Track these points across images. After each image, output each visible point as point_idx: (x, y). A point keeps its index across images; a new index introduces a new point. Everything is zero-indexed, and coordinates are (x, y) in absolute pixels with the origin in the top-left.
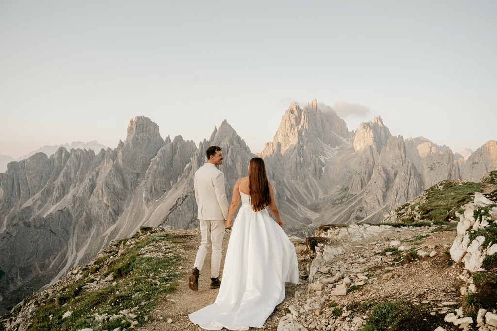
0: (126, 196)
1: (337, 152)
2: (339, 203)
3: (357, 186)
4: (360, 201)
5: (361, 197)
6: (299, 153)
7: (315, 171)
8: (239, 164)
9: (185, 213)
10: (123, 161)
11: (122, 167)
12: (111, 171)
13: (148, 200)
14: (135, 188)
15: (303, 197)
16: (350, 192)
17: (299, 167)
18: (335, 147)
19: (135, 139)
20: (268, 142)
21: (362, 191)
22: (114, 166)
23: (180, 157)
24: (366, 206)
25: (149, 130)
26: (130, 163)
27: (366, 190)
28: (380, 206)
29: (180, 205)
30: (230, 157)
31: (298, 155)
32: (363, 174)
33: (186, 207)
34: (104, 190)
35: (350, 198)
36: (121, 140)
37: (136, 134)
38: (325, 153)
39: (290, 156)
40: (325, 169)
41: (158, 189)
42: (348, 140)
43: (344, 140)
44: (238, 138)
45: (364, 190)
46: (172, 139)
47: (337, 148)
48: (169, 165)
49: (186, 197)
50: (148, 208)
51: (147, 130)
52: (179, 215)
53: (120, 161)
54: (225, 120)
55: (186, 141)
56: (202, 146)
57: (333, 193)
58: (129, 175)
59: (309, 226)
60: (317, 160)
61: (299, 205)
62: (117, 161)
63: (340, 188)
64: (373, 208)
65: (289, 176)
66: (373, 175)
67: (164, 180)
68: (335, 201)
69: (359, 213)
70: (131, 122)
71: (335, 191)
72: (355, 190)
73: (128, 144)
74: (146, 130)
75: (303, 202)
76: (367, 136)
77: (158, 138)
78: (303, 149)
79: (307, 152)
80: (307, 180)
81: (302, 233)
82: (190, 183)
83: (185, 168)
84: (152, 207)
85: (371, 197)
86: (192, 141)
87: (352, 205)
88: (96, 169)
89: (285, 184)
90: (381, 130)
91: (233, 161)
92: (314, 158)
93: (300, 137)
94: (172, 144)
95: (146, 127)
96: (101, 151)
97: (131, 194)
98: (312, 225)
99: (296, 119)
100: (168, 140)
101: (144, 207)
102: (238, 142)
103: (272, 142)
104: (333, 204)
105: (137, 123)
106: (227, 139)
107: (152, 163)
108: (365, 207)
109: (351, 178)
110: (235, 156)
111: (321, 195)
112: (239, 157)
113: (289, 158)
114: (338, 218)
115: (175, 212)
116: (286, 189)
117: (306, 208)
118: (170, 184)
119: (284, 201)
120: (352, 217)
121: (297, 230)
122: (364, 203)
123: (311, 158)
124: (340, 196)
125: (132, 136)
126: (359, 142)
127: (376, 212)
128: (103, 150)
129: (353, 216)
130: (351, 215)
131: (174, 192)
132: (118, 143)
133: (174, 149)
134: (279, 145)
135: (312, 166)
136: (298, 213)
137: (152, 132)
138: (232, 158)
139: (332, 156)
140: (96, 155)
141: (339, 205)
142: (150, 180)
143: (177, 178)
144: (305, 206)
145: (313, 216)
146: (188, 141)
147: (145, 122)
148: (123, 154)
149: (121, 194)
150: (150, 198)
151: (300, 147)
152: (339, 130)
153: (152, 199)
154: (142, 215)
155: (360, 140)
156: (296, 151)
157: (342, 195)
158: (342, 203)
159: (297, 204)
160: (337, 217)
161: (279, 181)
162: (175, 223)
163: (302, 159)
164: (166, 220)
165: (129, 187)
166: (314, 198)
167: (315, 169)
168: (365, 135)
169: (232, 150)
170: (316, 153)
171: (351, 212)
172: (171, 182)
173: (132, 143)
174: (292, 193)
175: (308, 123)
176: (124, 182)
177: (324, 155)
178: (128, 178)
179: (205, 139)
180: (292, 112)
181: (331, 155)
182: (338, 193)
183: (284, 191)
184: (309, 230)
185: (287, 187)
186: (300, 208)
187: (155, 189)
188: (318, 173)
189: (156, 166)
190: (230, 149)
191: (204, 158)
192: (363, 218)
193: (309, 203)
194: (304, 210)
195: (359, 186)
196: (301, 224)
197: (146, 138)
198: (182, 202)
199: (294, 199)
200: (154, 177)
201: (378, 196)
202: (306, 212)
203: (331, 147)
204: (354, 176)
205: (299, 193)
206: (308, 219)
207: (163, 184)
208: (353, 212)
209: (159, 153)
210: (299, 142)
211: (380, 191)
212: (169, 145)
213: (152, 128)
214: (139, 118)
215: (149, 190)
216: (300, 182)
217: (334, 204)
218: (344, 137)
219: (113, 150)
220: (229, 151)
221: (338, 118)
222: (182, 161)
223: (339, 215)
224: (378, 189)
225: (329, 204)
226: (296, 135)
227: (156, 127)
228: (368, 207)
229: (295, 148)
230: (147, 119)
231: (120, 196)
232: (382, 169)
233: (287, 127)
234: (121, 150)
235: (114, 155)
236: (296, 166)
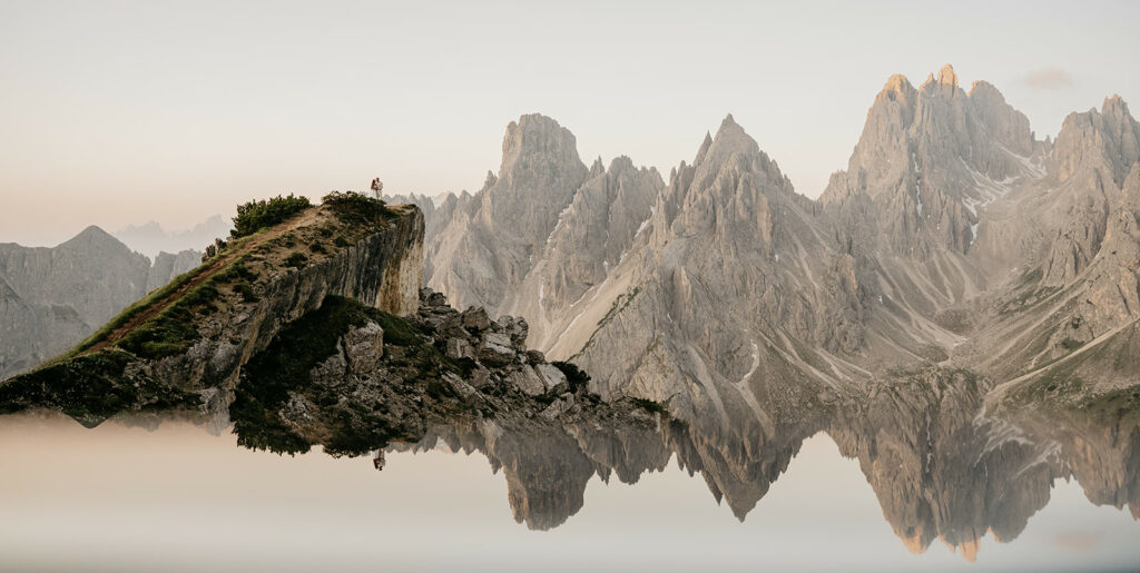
0: (501, 296)
1: (1008, 190)
2: (1017, 310)
3: (1063, 267)
4: (1074, 302)
5: (1076, 293)
6: (912, 192)
7: (954, 232)
8: (765, 215)
9: (634, 328)
10: (493, 216)
11: (491, 229)
12: (465, 238)
13: (551, 305)
14: (522, 279)
15: (923, 297)
16: (1046, 282)
17: (912, 227)
18: (1002, 180)
19: (521, 167)
20: (835, 171)
21: (1078, 279)
22: (472, 227)
23: (624, 205)
24: (1090, 315)
25: (554, 146)
26: (509, 222)
27: (1088, 275)
28: (1129, 312)
29: (621, 310)
30: (742, 199)
31: (909, 197)
32: (1078, 237)
33: (635, 316)
34: (450, 283)
35: (1044, 298)
36: (490, 172)
37: (521, 156)
38: (978, 193)
39: (889, 201)
40: (979, 230)
41: (575, 280)
42: (1035, 162)
43: (1026, 161)
44: (763, 158)
45: (1082, 275)
46: (607, 165)
47: (1008, 180)
48: (600, 225)
49: (636, 291)
50: (550, 321)
51: (548, 145)
52: (618, 333)
53: (487, 217)
54: (730, 116)
55: (639, 169)
56: (677, 179)
57: (999, 288)
58: (507, 248)
59: (941, 364)
60: (958, 207)
61: (914, 315)
62: (480, 217)
63: (1019, 274)
64: (1110, 318)
65: (890, 247)
66: (1108, 236)
67: (587, 257)
68: (1006, 306)
69: (1071, 332)
70: (512, 127)
71: (1005, 282)
72: (1059, 275)
73: (504, 178)
74: (546, 147)
75: (924, 308)
76: (1087, 148)
77: (575, 165)
78: (922, 184)
79: (931, 190)
80: (935, 257)
81: (922, 381)
82: (645, 259)
83: (639, 231)
84: (560, 320)
85: (1103, 290)
86: (654, 169)
87: (1051, 313)
88: (437, 238)
89: (879, 268)
90: (1123, 130)
91: (749, 209)
92: (950, 202)
93: (914, 155)
94: (607, 176)
95: (546, 140)
96: (448, 199)
97: (513, 292)
98: (948, 363)
99: (902, 112)
100: (599, 168)
101: (543, 320)
102: (763, 168)
103: (846, 169)
104: (1001, 313)
105: (524, 129)
106: (733, 158)
107: (560, 221)
108: (1088, 316)
109: (1046, 248)
110: (754, 196)
111: (970, 292)
112: (764, 199)
113: (888, 206)
114: (1015, 346)
115: (610, 326)
116: (881, 278)
117: (932, 324)
118: (603, 268)
119: (877, 306)
120: (1051, 343)
121: (908, 373)
122: (1082, 307)
123: (943, 204)
124: (1018, 292)
125: (514, 159)
126: (1065, 163)
127: (1120, 329)
128: (451, 196)
129: (1055, 339)
130: (1048, 339)
131: (611, 286)
132: (485, 177)
133: (610, 188)
134: (863, 176)
135: (946, 222)
136: (912, 335)
137: (558, 150)
138: (747, 201)
139: (994, 199)
140: (436, 206)
141: (1018, 315)
142: (555, 259)
143: (619, 254)
144: (930, 318)
145: (950, 341)
146: (644, 169)
147: (543, 126)
148: (493, 202)
149: (490, 291)
150: (556, 300)
151: (913, 178)
152: (1012, 137)
153: (561, 303)
154: (537, 340)
155: (1068, 157)
156: (903, 187)
157: (1025, 290)
158: (1023, 308)
159: (910, 313)
160: (1012, 343)
161: (865, 259)
162: (609, 353)
163: (920, 207)
164: (587, 345)
165: (509, 275)
166: (952, 300)
167: (954, 230)
168: (1079, 144)
169: (746, 182)
170: (957, 191)
171: (1050, 329)
172: (606, 263)
173: (515, 175)
174: (896, 284)
175: (934, 120)
176: (495, 264)
177: (976, 196)
178: (507, 256)
179: (683, 163)
180: (891, 95)
181: (992, 198)
182: (1013, 287)
183: (876, 283)
184: (940, 374)
185: (884, 275)
186: (916, 322)
187: (567, 279)
188: (961, 239)
189: (568, 227)
190: (741, 181)
191: (682, 207)
192: (1082, 344)
193: (940, 310)
194: (928, 329)
195: (1069, 267)
196: (922, 360)
197: (545, 163)
198: (627, 304)
199: (902, 301)
200: (565, 252)
201: (1123, 288)
202: (931, 331)
203: (994, 177)
204: (1054, 243)
205: (914, 286)
206: (937, 348)
207: (586, 269)
208: (1054, 330)
209: (577, 198)
210: (911, 167)
211: (1129, 275)
212: (598, 178)
213: (560, 140)
214: (526, 119)
215: (553, 282)
216: (916, 262)
217: (1004, 312)
218: (1025, 153)
219: (473, 195)
220: (740, 185)
221: (1009, 107)
222: (629, 215)
223: (1019, 337)
224: (1122, 269)
225: (991, 313)
226: (904, 148)
227: (569, 138)
228: (1094, 314)
229: (901, 180)
230: (546, 119)
231: (487, 296)
232: (1132, 219)
233: (880, 132)
234: (489, 192)
235: (475, 204)
236: (905, 224)
